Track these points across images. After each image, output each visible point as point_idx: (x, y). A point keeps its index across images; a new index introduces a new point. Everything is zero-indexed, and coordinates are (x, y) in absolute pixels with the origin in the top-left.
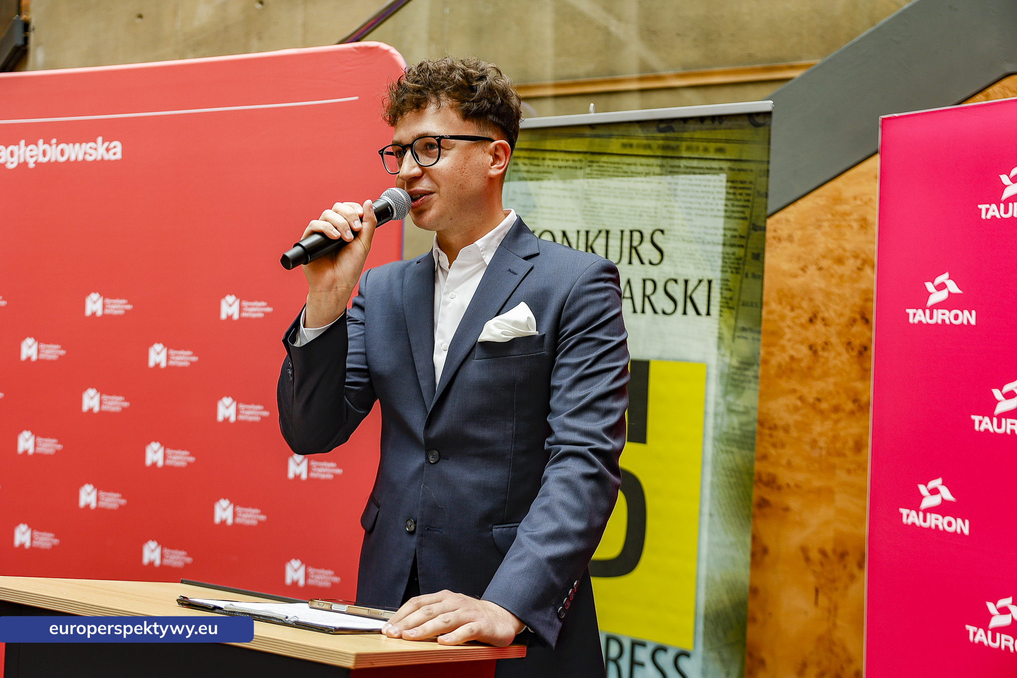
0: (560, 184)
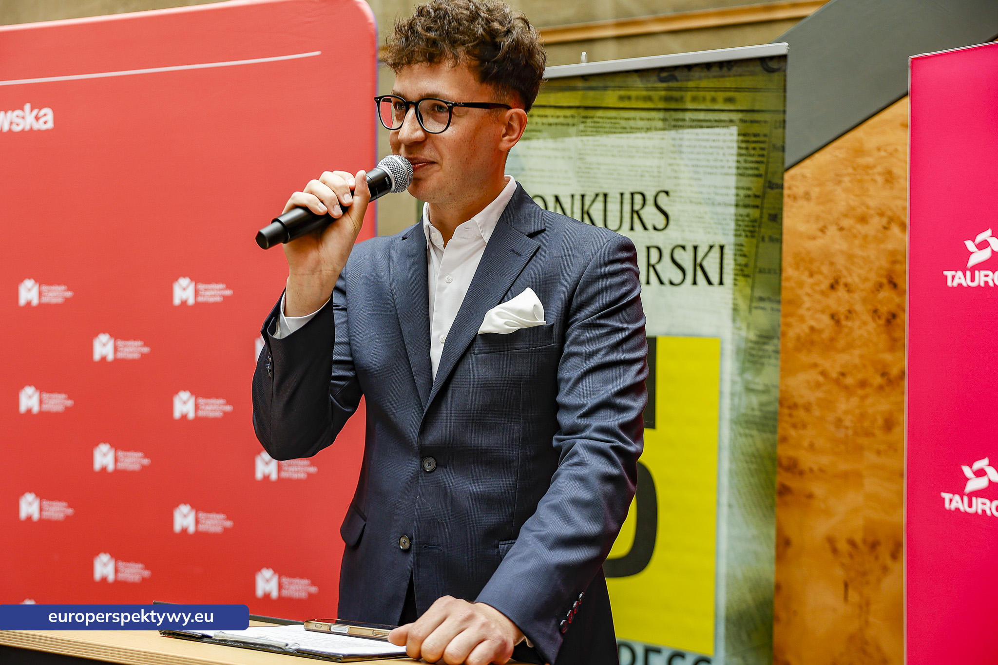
0: (550, 143)
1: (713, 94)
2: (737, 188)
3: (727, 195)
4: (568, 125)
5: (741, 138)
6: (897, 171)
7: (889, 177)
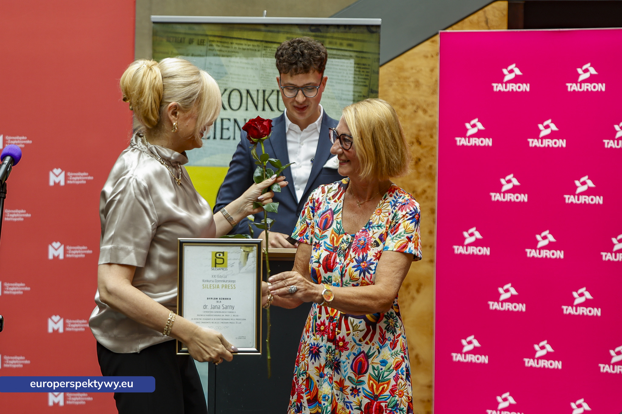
0: (244, 60)
1: (340, 41)
2: (354, 92)
3: (349, 95)
4: (255, 50)
5: (356, 66)
6: (422, 81)
7: (417, 84)
